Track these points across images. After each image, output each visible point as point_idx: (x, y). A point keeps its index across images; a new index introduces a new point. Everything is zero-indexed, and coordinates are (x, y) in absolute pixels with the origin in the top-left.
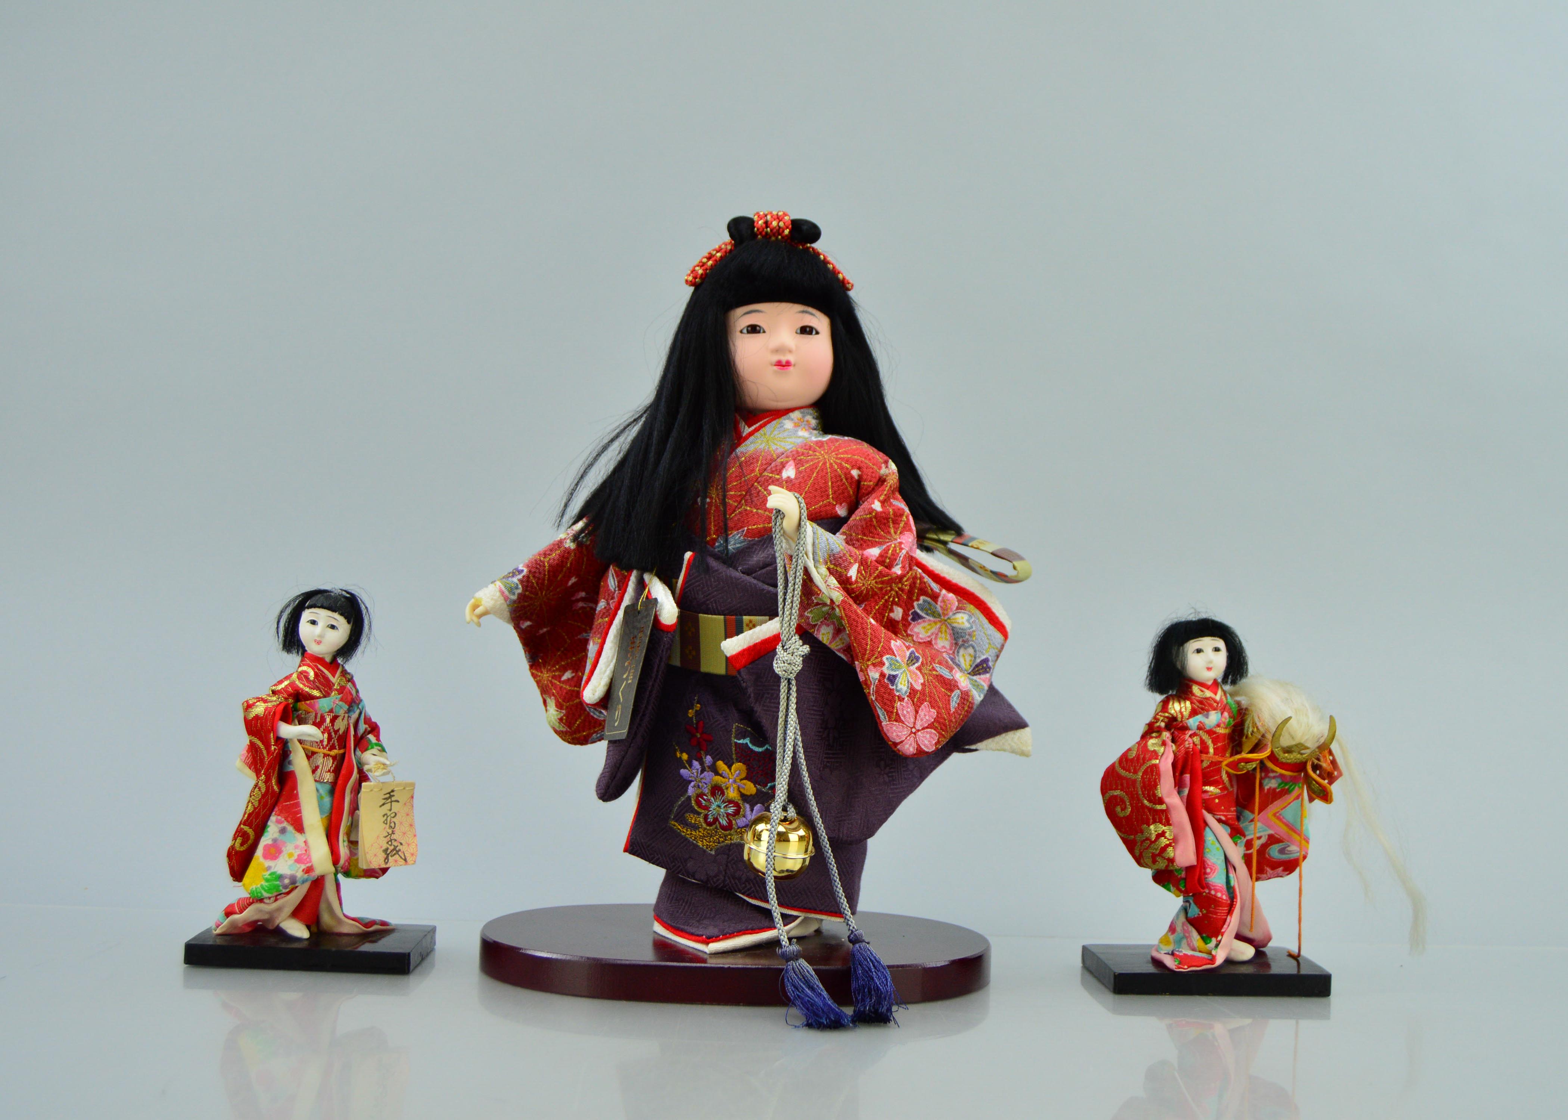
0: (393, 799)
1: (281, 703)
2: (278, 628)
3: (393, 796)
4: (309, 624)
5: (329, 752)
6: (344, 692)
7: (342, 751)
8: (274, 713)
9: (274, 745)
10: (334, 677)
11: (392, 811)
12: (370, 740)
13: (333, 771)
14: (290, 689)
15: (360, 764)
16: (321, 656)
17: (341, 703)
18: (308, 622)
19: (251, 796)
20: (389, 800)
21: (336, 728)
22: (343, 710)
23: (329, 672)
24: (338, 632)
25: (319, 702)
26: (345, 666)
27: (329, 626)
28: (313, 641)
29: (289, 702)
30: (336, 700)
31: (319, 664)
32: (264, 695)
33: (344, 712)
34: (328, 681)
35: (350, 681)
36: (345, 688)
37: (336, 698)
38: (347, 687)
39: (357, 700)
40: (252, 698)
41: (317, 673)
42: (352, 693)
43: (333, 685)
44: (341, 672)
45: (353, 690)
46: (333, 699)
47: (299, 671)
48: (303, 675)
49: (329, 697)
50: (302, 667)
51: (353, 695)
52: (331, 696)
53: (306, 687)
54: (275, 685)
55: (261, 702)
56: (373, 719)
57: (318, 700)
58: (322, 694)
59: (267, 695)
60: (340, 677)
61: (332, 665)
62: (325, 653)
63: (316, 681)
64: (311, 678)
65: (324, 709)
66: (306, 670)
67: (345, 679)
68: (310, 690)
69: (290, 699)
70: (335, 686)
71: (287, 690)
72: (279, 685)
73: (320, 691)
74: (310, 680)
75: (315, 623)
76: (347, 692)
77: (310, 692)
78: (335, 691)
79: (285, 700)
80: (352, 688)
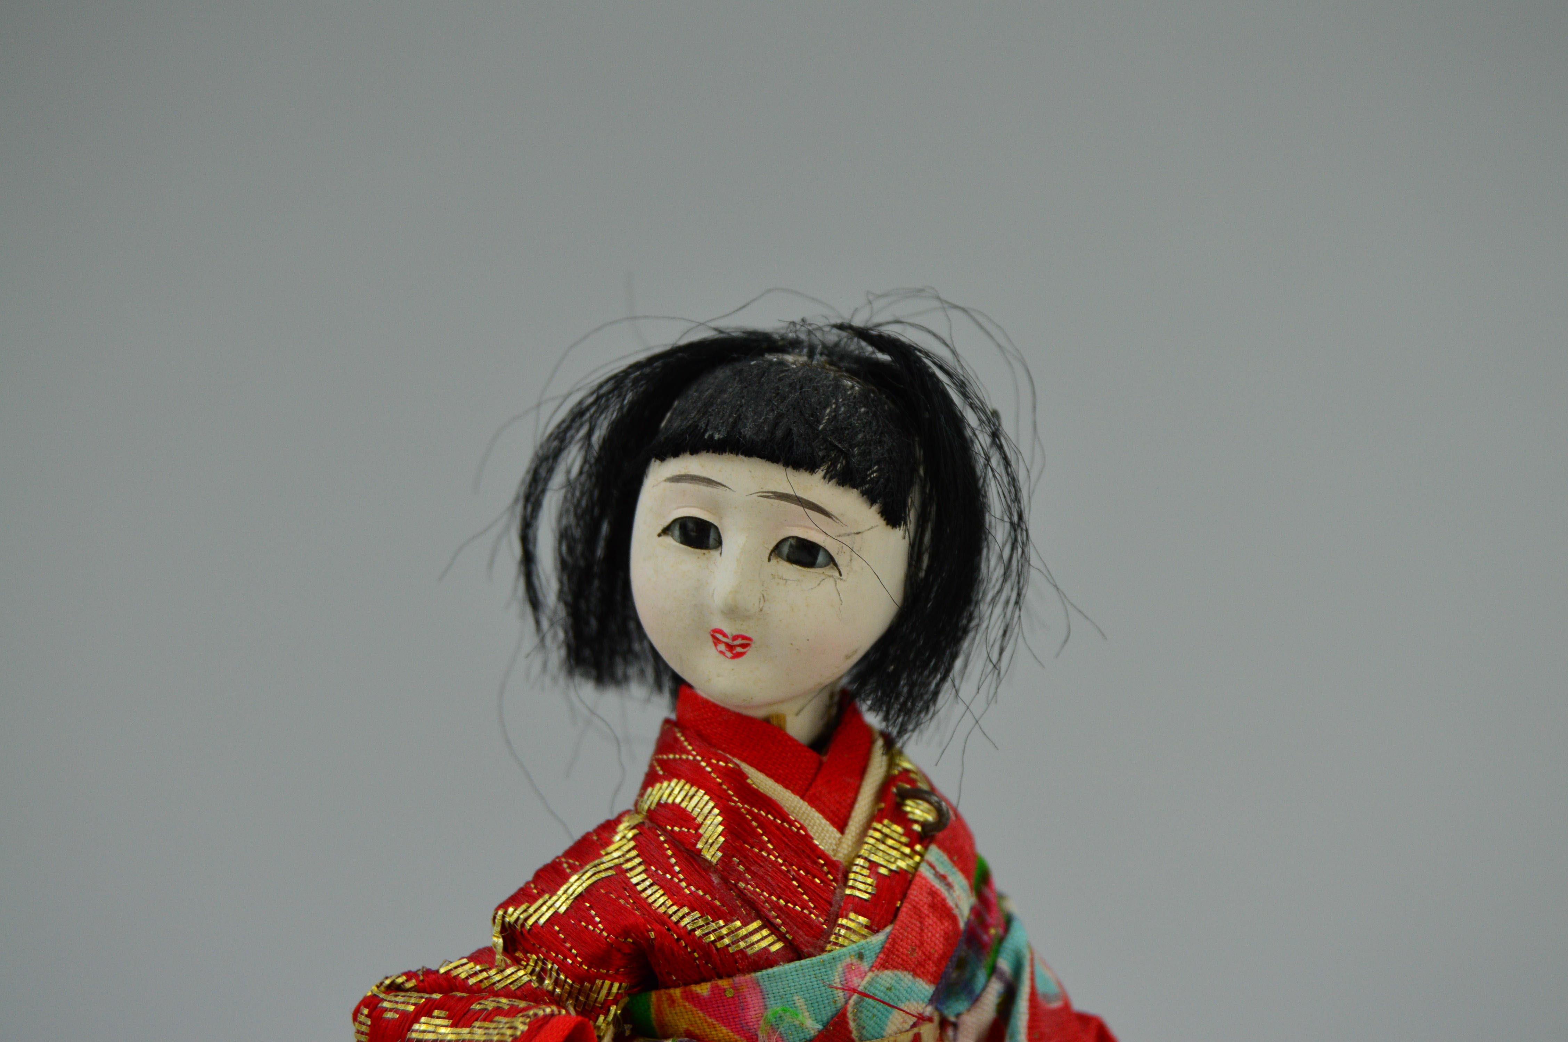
1: (538, 1028)
2: (528, 559)
4: (671, 542)
6: (906, 908)
10: (841, 825)
14: (598, 926)
16: (759, 713)
17: (888, 976)
18: (666, 531)
22: (904, 1014)
23: (813, 802)
24: (838, 581)
25: (766, 985)
26: (900, 753)
27: (785, 549)
28: (711, 639)
29: (604, 992)
30: (865, 966)
31: (751, 764)
32: (465, 961)
33: (912, 1021)
34: (809, 857)
35: (940, 835)
36: (910, 882)
37: (861, 956)
38: (925, 879)
39: (985, 926)
40: (400, 980)
41: (743, 815)
42: (950, 903)
43: (840, 876)
44: (883, 792)
45: (956, 887)
46: (848, 960)
47: (646, 807)
48: (665, 832)
49: (823, 950)
50: (665, 784)
51: (956, 912)
52: (829, 947)
53: (686, 910)
54: (521, 897)
55: (443, 1013)
56: (1080, 1005)
57: (759, 974)
58: (781, 937)
59: (475, 958)
60: (879, 826)
61: (825, 759)
62: (782, 702)
63: (741, 868)
64: (712, 851)
65: (797, 1023)
66: (683, 805)
67: (908, 832)
68: (708, 924)
69: (604, 977)
70: (851, 883)
71: (586, 928)
72: (547, 896)
73: (768, 924)
74: (706, 860)
75: (712, 541)
76: (925, 910)
77: (709, 933)
78: (852, 915)
79: (577, 986)
80: (950, 879)
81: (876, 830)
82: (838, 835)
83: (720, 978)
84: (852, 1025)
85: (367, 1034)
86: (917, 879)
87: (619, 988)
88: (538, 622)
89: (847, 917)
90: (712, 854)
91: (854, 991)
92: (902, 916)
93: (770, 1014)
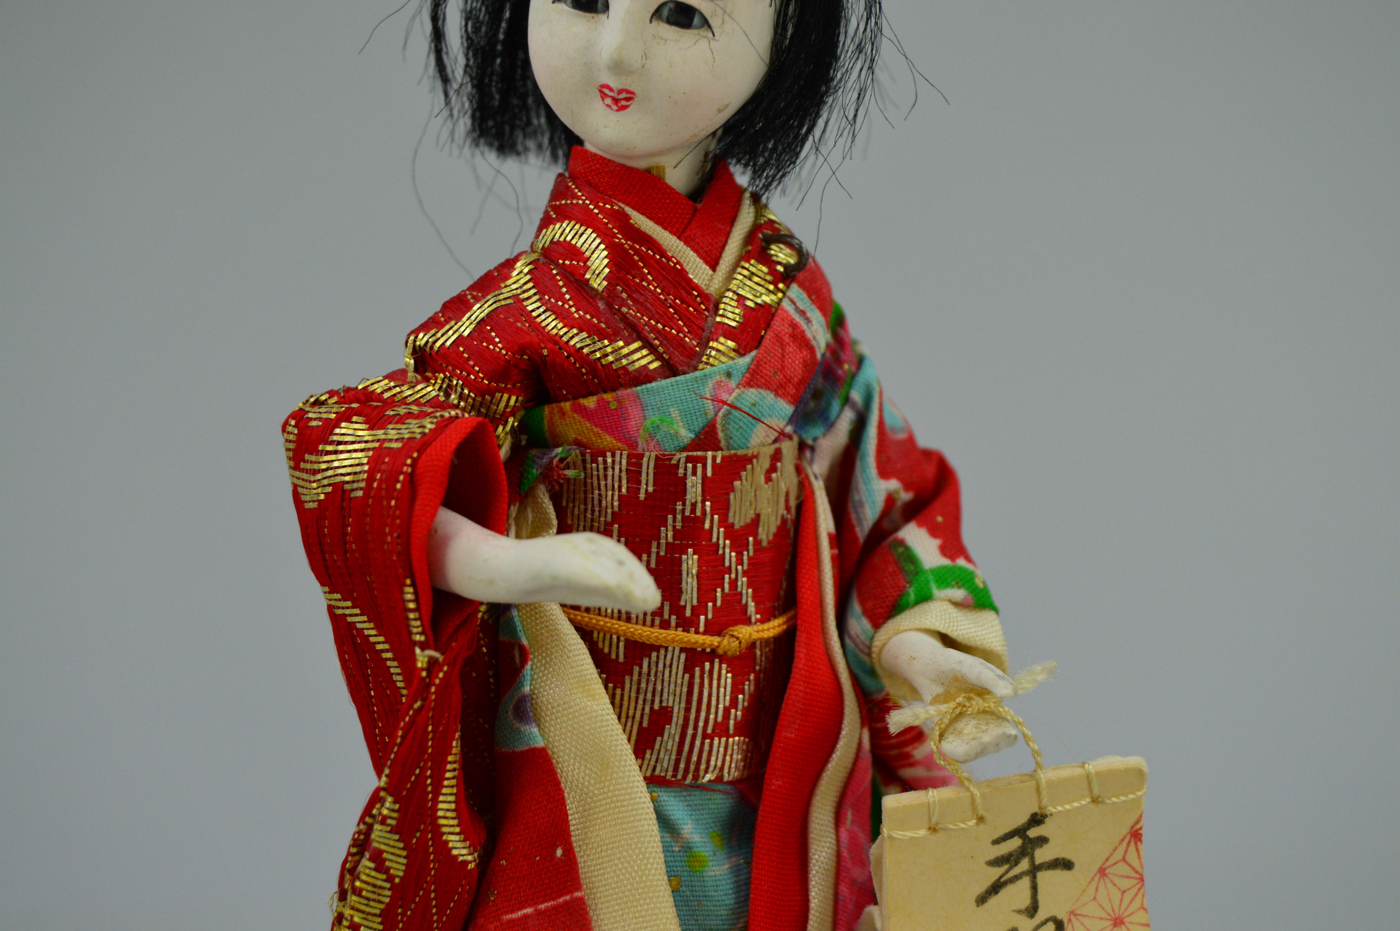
0: (1042, 855)
1: (444, 425)
2: (438, 35)
3: (1043, 840)
4: (567, 10)
5: (711, 641)
6: (769, 337)
7: (774, 627)
8: (412, 479)
9: (423, 646)
10: (713, 264)
11: (1042, 915)
12: (911, 558)
13: (739, 731)
14: (498, 346)
15: (872, 672)
16: (641, 164)
17: (752, 394)
19: (343, 896)
20: (1024, 865)
21: (739, 518)
22: (767, 428)
23: (688, 242)
24: (711, 41)
25: (645, 398)
26: (766, 206)
27: (665, 12)
28: (599, 94)
29: (502, 405)
30: (733, 383)
31: (634, 208)
32: (380, 378)
33: (774, 435)
34: (684, 288)
35: (801, 275)
36: (773, 315)
37: (729, 375)
38: (786, 312)
39: (840, 362)
40: (323, 398)
41: (626, 251)
42: (809, 335)
43: (711, 307)
44: (750, 237)
45: (814, 322)
46: (718, 378)
47: (541, 246)
48: (557, 265)
49: (696, 369)
50: (558, 225)
51: (814, 343)
52: (701, 366)
53: (575, 331)
54: (432, 324)
55: (361, 419)
56: (924, 441)
57: (639, 388)
58: (659, 357)
59: (390, 377)
60: (747, 265)
61: (699, 206)
62: (661, 153)
63: (624, 295)
64: (598, 281)
65: (672, 431)
66: (574, 242)
67: (772, 272)
68: (594, 343)
69: (503, 391)
70: (721, 312)
71: (487, 347)
72: (453, 323)
73: (647, 344)
74: (593, 289)
75: (600, 5)
76: (786, 339)
77: (595, 351)
78: (722, 339)
79: (479, 399)
80: (809, 314)
81: (743, 268)
82: (711, 272)
83: (605, 392)
84: (721, 435)
85: (294, 442)
86: (780, 311)
87: (516, 401)
88: (446, 94)
89: (717, 340)
90: (598, 284)
91: (724, 403)
92: (766, 342)
93: (648, 423)
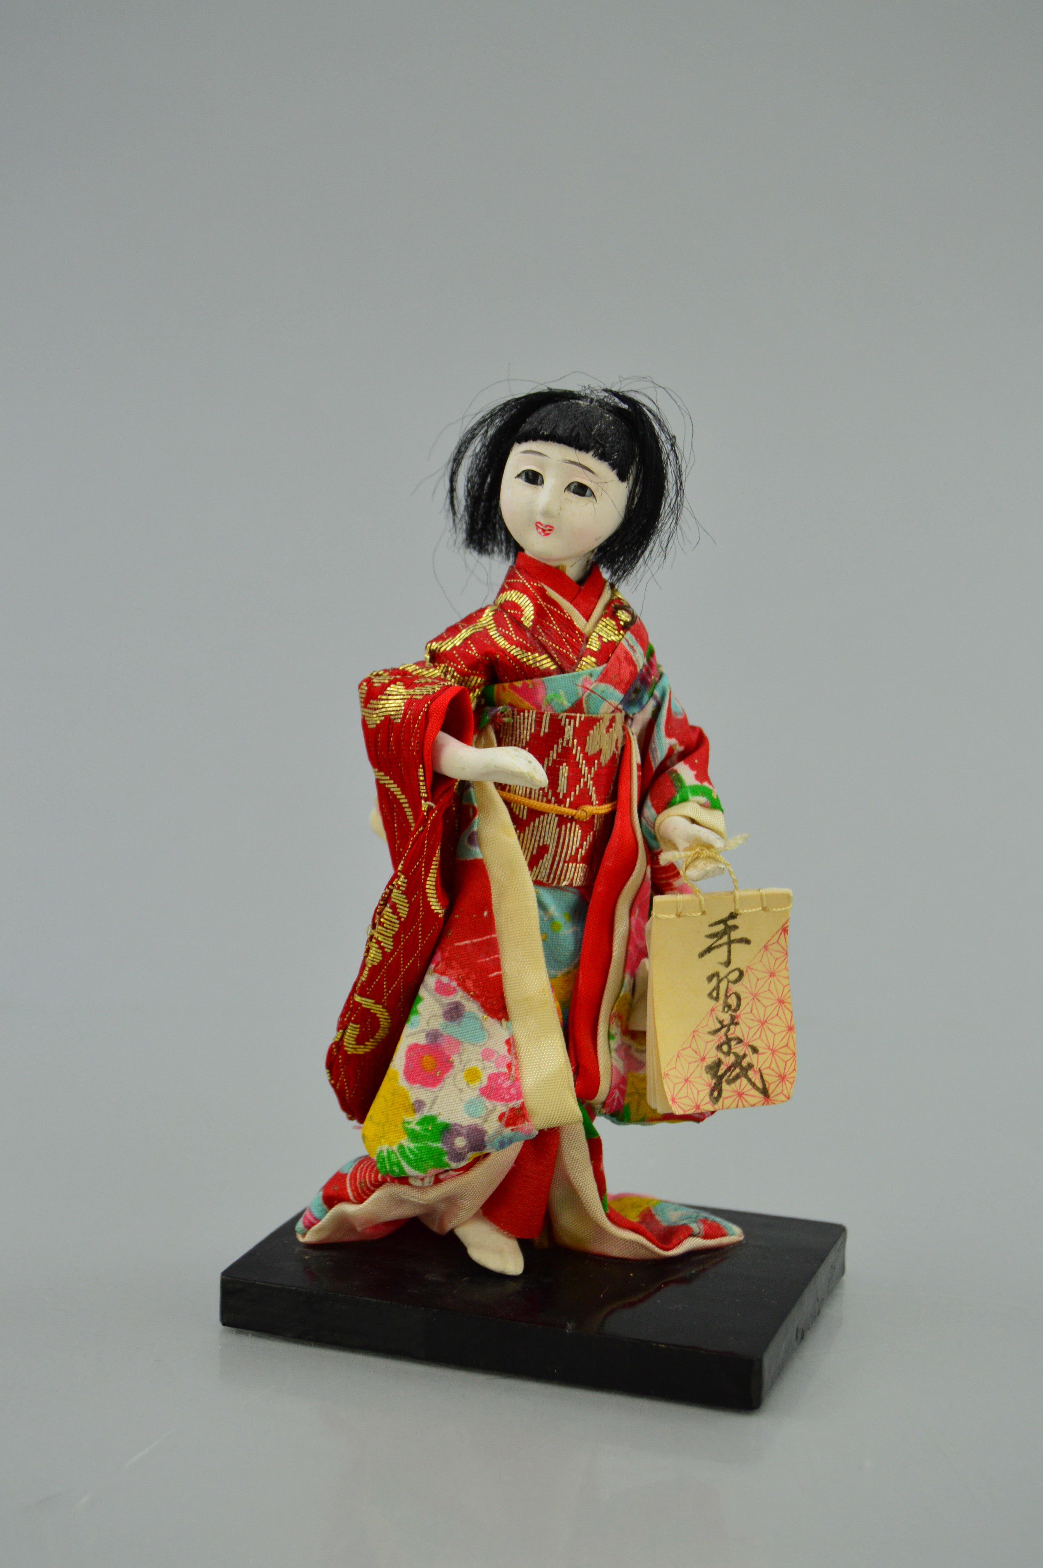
0: (735, 935)
1: (445, 688)
2: (452, 490)
3: (735, 927)
4: (521, 481)
5: (572, 812)
6: (613, 658)
7: (605, 809)
8: (427, 714)
9: (426, 799)
10: (587, 618)
11: (732, 967)
12: (679, 780)
13: (583, 860)
14: (474, 651)
15: (655, 838)
16: (554, 564)
17: (603, 686)
18: (519, 476)
19: (374, 926)
20: (725, 939)
21: (591, 750)
22: (608, 705)
23: (575, 605)
24: (595, 504)
25: (547, 684)
26: (617, 590)
27: (572, 487)
28: (535, 526)
29: (473, 682)
30: (593, 680)
31: (549, 586)
32: (411, 664)
33: (612, 709)
34: (571, 629)
35: (632, 628)
36: (616, 647)
37: (591, 675)
38: (623, 646)
39: (650, 675)
40: (380, 673)
41: (543, 608)
42: (634, 658)
43: (585, 640)
44: (608, 606)
45: (637, 652)
46: (585, 676)
47: (499, 602)
48: (507, 613)
49: (574, 671)
50: (509, 592)
51: (636, 663)
52: (577, 670)
53: (514, 647)
54: (440, 638)
55: (401, 684)
56: (692, 722)
57: (544, 678)
58: (556, 663)
59: (417, 664)
60: (605, 620)
61: (582, 588)
62: (565, 559)
63: (541, 630)
64: (528, 622)
65: (560, 702)
66: (516, 601)
67: (618, 624)
68: (523, 653)
69: (474, 675)
70: (589, 643)
71: (468, 652)
72: (451, 638)
73: (550, 656)
74: (525, 626)
75: (539, 481)
76: (622, 659)
77: (523, 658)
78: (589, 657)
79: (462, 678)
80: (635, 648)
81: (603, 621)
82: (586, 622)
83: (527, 679)
84: (585, 706)
85: (364, 694)
86: (620, 645)
87: (481, 681)
88: (454, 520)
89: (586, 657)
90: (528, 623)
91: (588, 689)
92: (611, 660)
93: (548, 697)
